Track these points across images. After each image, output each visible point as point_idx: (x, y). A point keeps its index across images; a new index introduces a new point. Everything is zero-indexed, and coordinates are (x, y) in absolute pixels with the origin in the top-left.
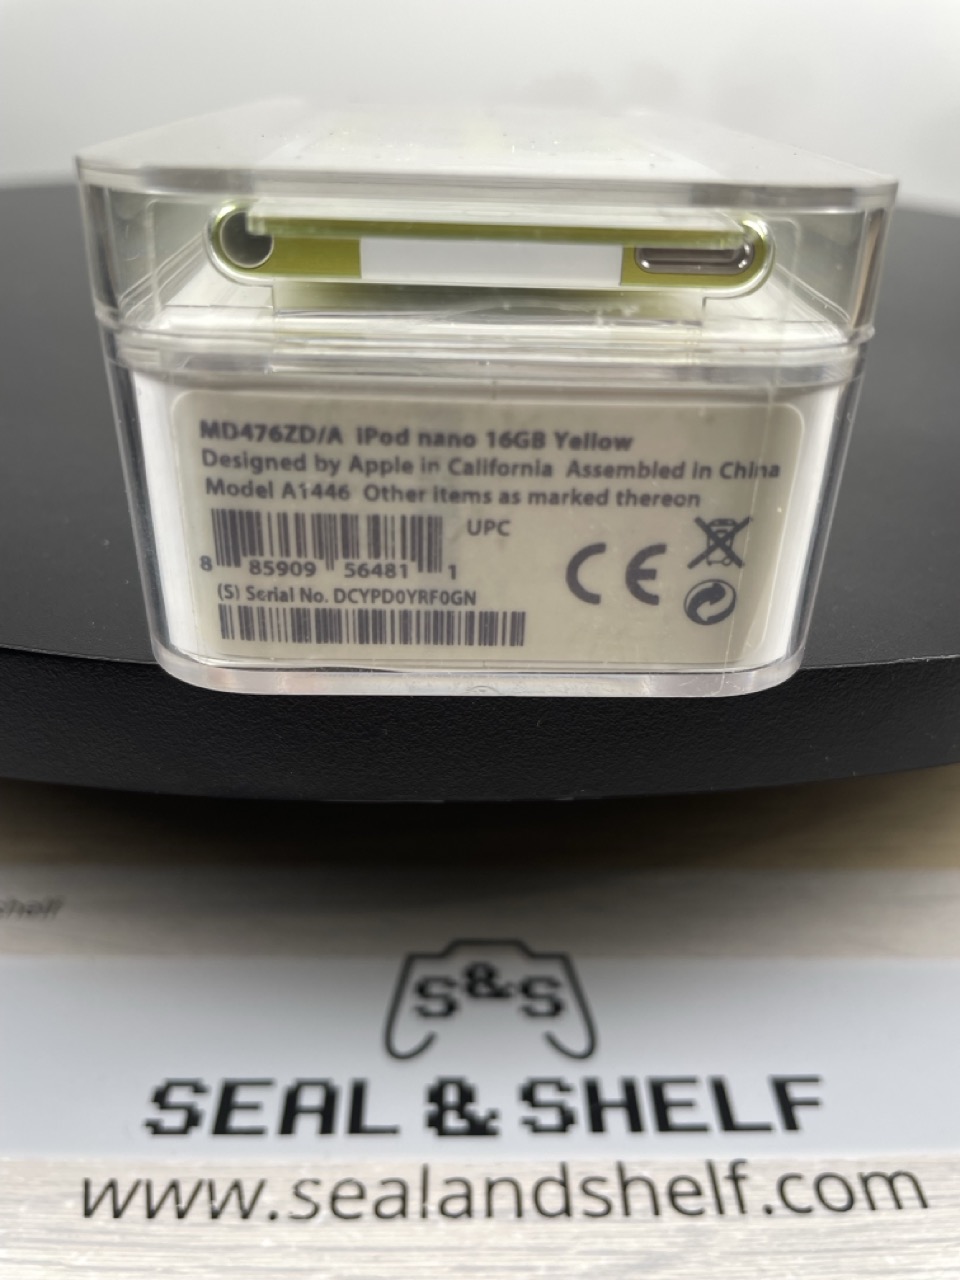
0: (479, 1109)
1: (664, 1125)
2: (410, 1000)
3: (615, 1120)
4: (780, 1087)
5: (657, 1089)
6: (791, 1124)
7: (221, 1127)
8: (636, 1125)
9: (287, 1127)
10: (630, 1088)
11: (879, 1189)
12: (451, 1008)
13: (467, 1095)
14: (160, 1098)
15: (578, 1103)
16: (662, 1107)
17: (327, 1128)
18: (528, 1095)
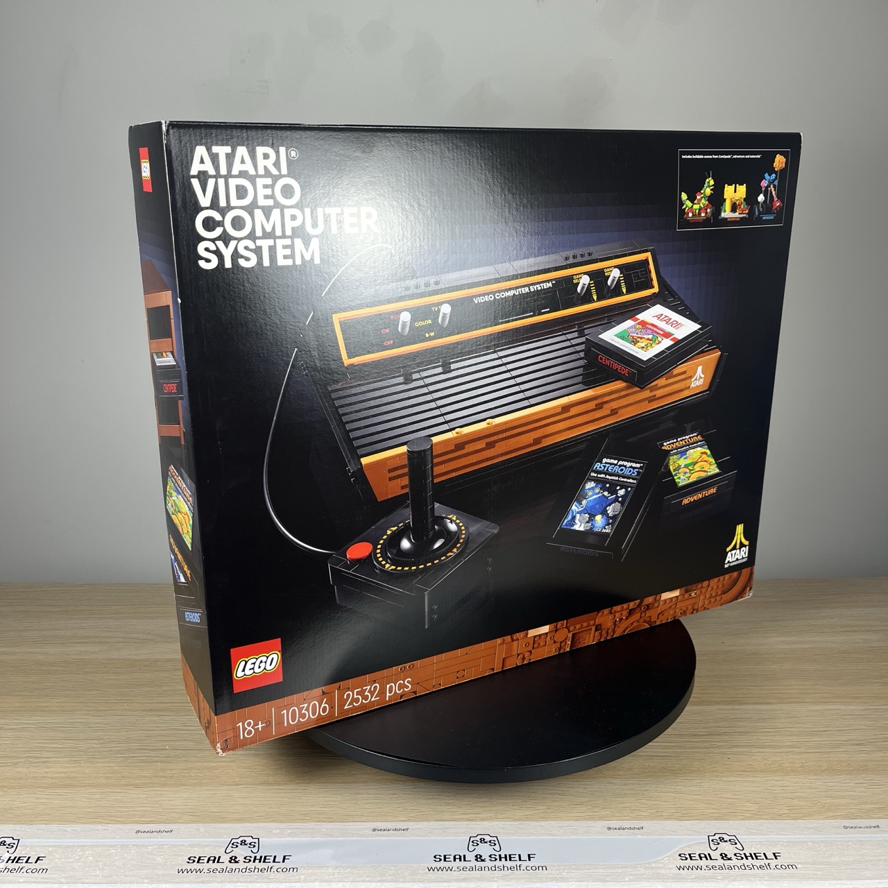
0: (483, 858)
1: (510, 860)
2: (471, 843)
3: (503, 860)
4: (529, 855)
5: (510, 855)
6: (529, 860)
7: (445, 860)
8: (506, 860)
9: (455, 860)
10: (506, 855)
11: (540, 868)
12: (478, 844)
13: (481, 856)
14: (435, 857)
15: (498, 857)
16: (510, 858)
17: (460, 860)
18: (490, 856)
